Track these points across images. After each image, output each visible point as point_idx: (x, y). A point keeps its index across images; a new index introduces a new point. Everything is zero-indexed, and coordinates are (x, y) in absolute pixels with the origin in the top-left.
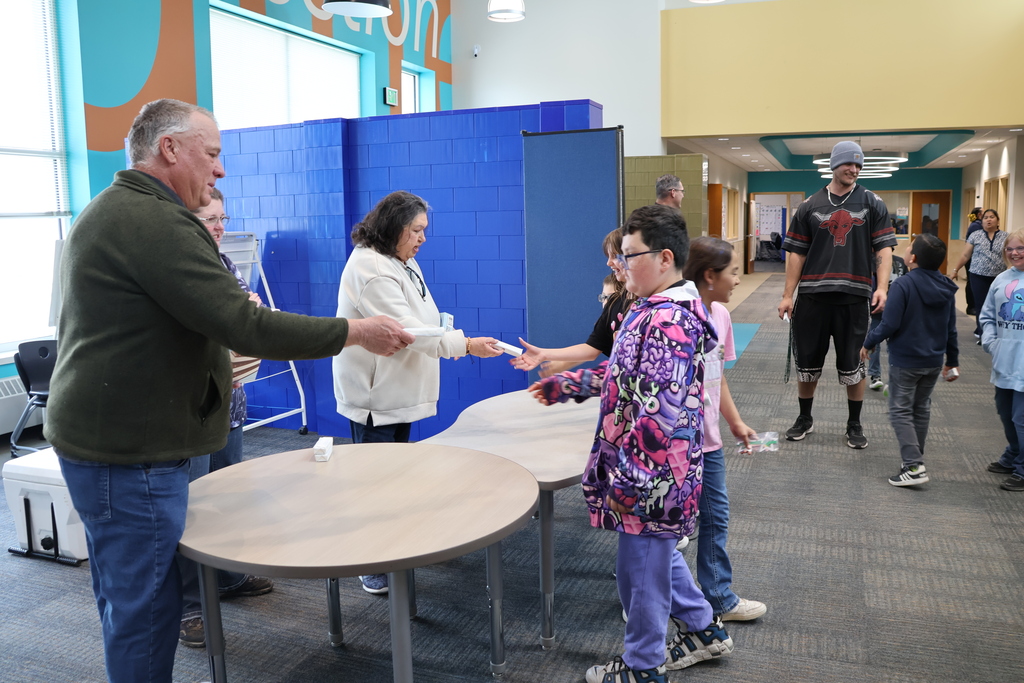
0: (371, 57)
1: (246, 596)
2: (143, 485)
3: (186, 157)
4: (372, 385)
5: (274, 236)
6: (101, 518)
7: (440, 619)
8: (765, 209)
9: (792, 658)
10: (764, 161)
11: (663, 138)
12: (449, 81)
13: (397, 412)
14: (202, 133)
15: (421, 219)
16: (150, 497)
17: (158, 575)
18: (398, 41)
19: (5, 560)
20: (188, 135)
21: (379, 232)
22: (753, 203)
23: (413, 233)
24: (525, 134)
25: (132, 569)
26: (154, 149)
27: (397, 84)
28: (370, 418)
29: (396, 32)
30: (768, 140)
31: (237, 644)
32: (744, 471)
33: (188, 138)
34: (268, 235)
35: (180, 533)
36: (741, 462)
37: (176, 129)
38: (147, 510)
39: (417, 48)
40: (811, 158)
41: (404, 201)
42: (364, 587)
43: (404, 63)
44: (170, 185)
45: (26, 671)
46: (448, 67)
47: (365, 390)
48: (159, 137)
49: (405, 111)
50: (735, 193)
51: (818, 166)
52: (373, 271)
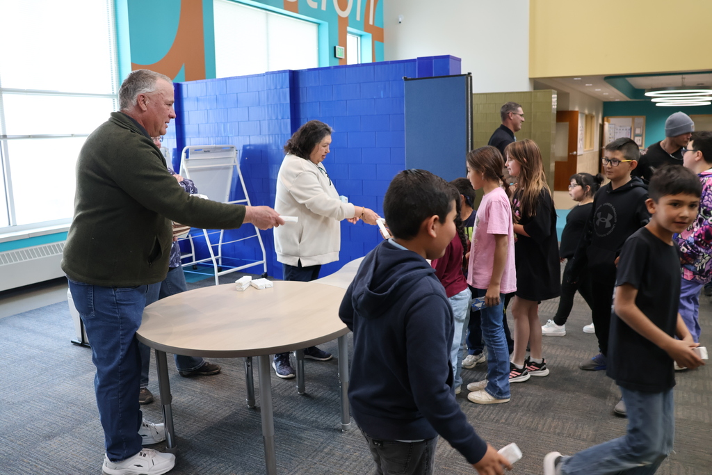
0: (325, 25)
1: (204, 375)
2: (112, 297)
3: (152, 107)
4: (300, 242)
5: (248, 148)
6: (89, 316)
7: (319, 395)
8: (619, 128)
9: (542, 434)
10: (612, 94)
11: (530, 79)
12: (382, 40)
13: (315, 258)
14: (163, 92)
15: (328, 139)
16: (117, 304)
17: (122, 350)
18: (344, 14)
19: (69, 347)
20: (154, 93)
21: (299, 146)
22: (606, 124)
23: (323, 148)
24: (406, 79)
25: (107, 347)
26: (134, 102)
27: (344, 43)
28: (299, 262)
29: (343, 8)
30: (610, 79)
31: (192, 403)
32: (552, 311)
33: (154, 95)
34: (244, 147)
35: (137, 327)
36: (552, 306)
37: (147, 90)
38: (115, 312)
39: (358, 18)
40: (644, 91)
41: (317, 128)
42: (277, 374)
43: (349, 29)
44: (142, 124)
45: (69, 410)
46: (381, 31)
47: (295, 244)
48: (137, 94)
49: (349, 63)
50: (592, 117)
51: (651, 98)
52: (301, 169)
